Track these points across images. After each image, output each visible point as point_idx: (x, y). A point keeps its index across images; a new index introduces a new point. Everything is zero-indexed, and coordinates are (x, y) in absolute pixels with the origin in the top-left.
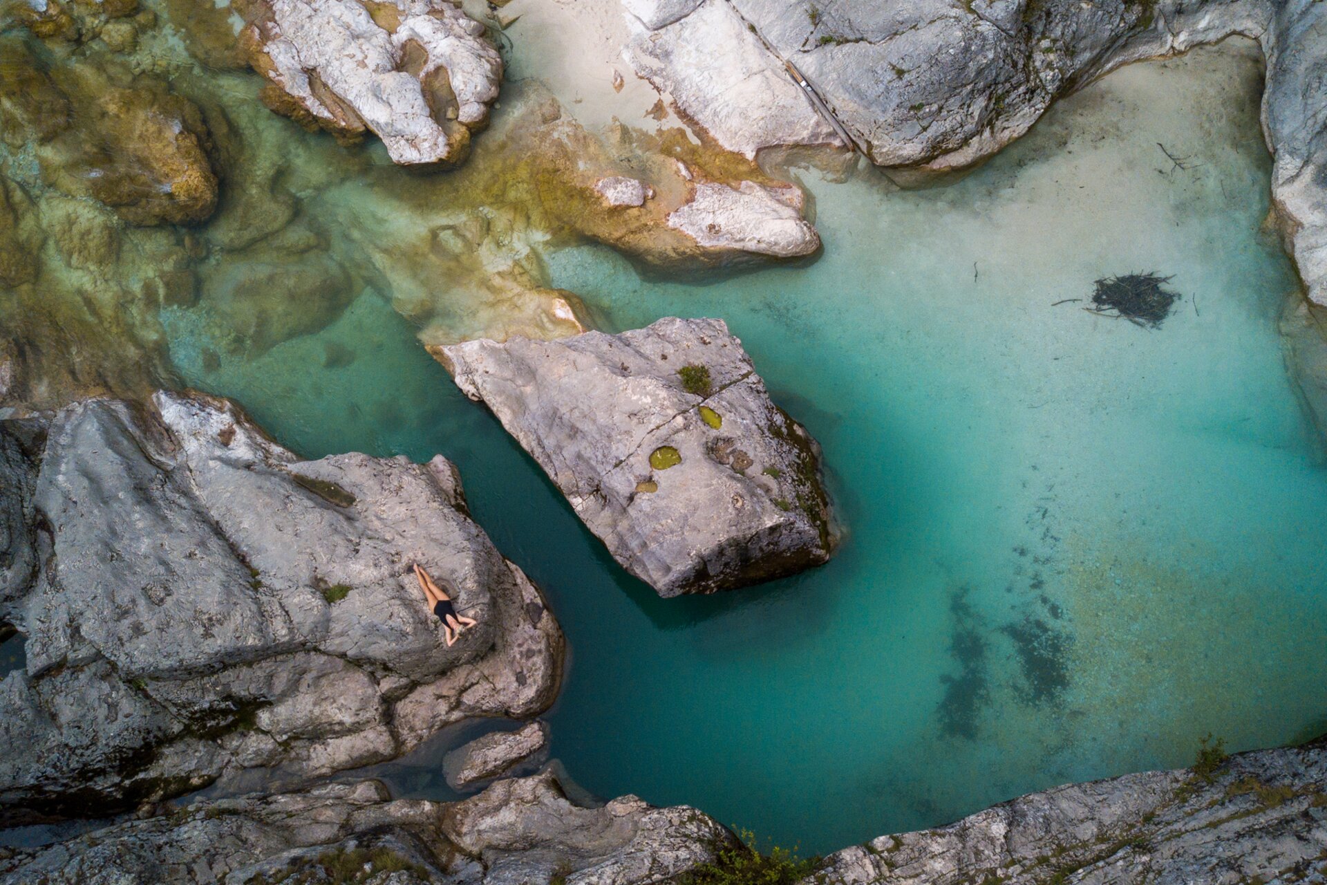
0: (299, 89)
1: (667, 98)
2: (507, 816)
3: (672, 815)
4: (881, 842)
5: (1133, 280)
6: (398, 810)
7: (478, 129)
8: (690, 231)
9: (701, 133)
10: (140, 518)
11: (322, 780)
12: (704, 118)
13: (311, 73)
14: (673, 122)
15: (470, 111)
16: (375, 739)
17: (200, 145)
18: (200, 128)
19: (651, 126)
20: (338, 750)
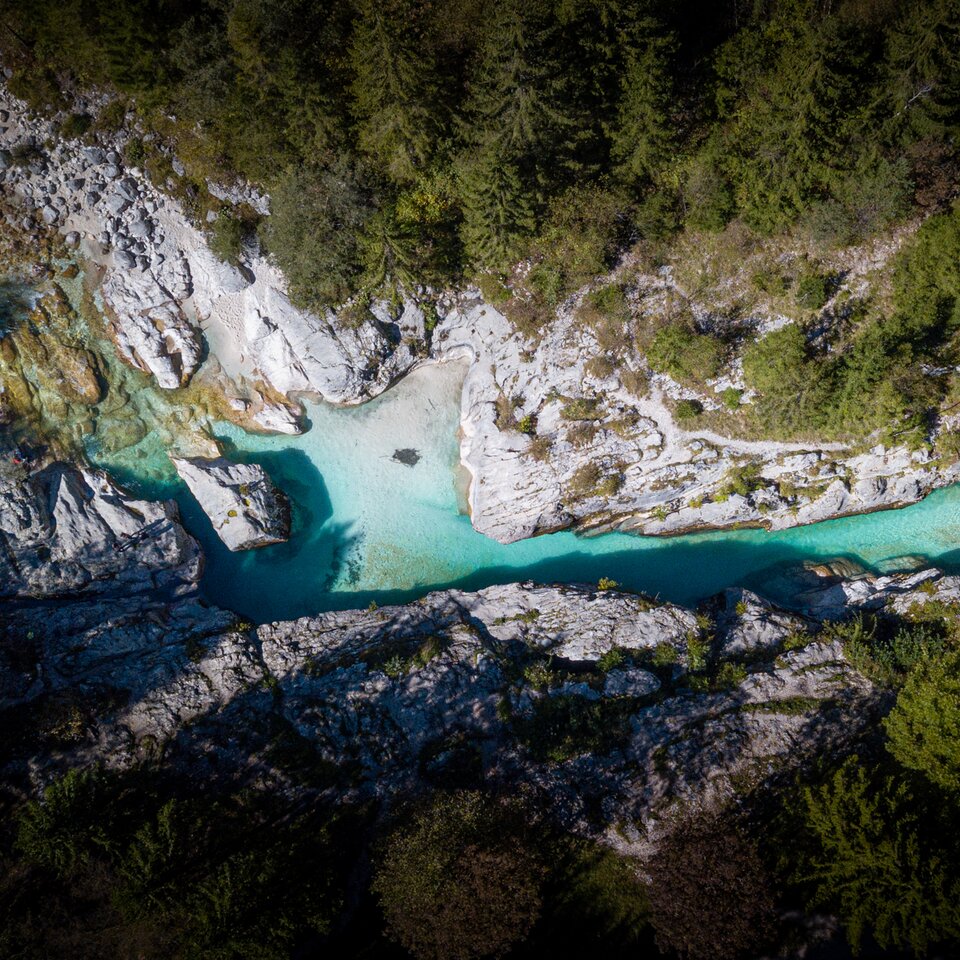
0: (128, 354)
1: (259, 367)
2: (184, 608)
3: (223, 613)
4: (274, 623)
5: (408, 451)
6: (155, 605)
7: (190, 377)
8: (260, 422)
9: (269, 383)
10: (81, 518)
11: (133, 594)
12: (270, 378)
13: (132, 349)
14: (259, 377)
15: (187, 370)
16: (149, 584)
17: (94, 374)
18: (94, 366)
19: (252, 378)
20: (140, 586)
